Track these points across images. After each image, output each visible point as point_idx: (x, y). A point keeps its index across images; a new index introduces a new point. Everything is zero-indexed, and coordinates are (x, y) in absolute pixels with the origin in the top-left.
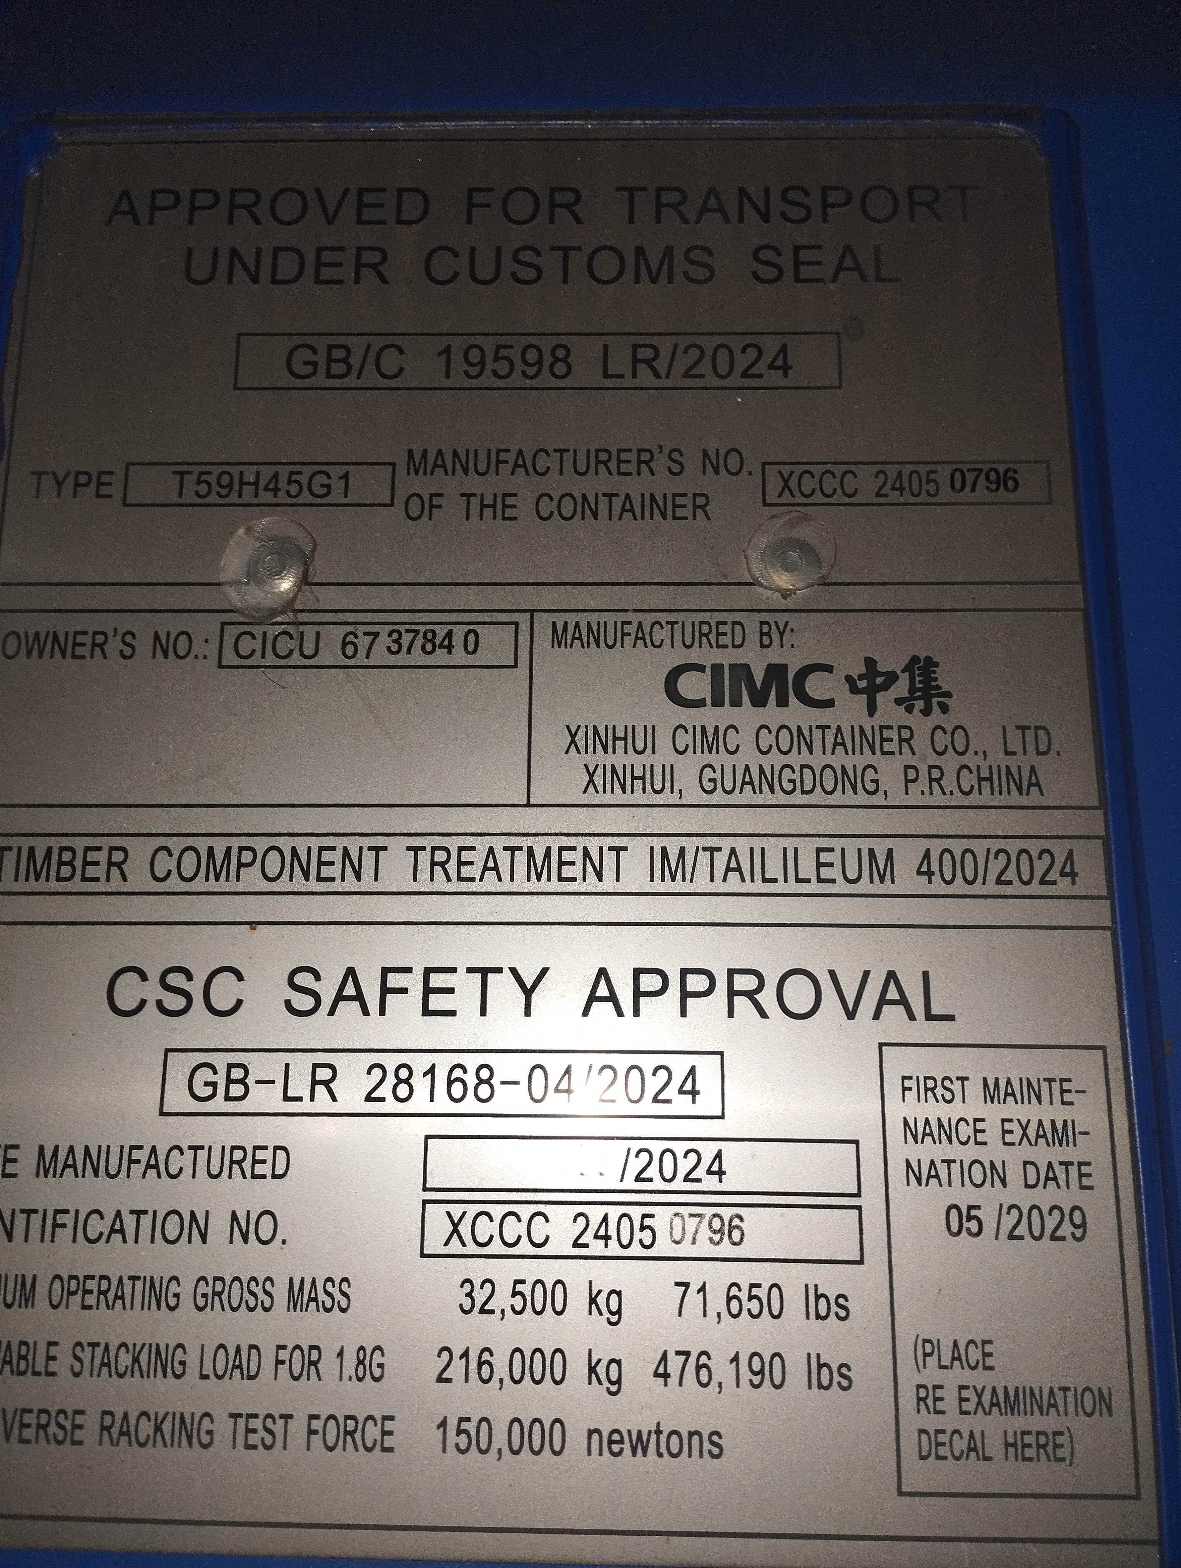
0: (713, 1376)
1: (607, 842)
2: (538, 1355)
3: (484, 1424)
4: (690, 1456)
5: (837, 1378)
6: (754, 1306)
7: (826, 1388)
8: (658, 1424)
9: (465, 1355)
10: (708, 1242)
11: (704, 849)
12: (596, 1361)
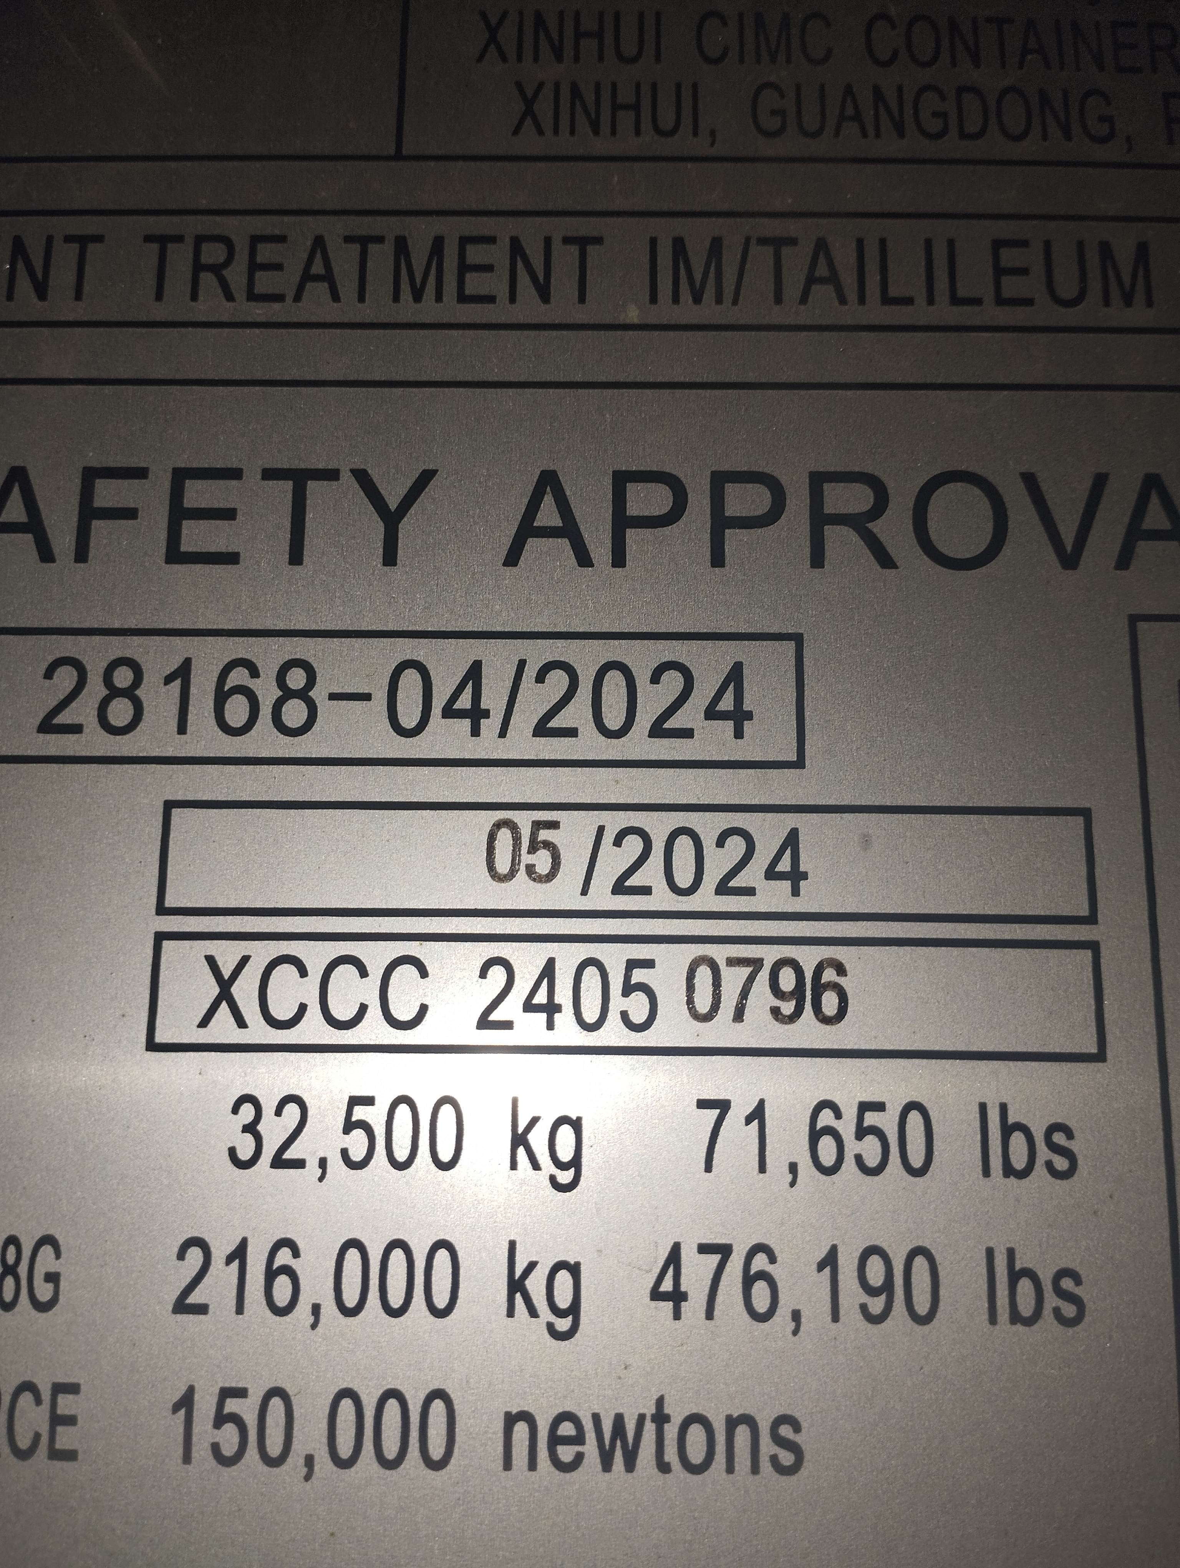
0: (781, 1296)
1: (559, 228)
2: (398, 1255)
3: (276, 1403)
4: (730, 1469)
5: (1051, 1301)
6: (870, 1149)
7: (1030, 1322)
8: (660, 1402)
9: (239, 1254)
10: (769, 1017)
11: (762, 241)
12: (525, 1265)
